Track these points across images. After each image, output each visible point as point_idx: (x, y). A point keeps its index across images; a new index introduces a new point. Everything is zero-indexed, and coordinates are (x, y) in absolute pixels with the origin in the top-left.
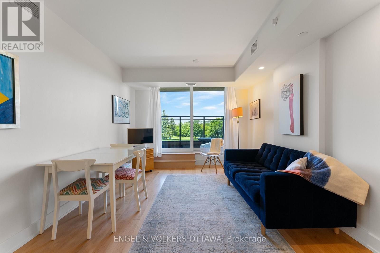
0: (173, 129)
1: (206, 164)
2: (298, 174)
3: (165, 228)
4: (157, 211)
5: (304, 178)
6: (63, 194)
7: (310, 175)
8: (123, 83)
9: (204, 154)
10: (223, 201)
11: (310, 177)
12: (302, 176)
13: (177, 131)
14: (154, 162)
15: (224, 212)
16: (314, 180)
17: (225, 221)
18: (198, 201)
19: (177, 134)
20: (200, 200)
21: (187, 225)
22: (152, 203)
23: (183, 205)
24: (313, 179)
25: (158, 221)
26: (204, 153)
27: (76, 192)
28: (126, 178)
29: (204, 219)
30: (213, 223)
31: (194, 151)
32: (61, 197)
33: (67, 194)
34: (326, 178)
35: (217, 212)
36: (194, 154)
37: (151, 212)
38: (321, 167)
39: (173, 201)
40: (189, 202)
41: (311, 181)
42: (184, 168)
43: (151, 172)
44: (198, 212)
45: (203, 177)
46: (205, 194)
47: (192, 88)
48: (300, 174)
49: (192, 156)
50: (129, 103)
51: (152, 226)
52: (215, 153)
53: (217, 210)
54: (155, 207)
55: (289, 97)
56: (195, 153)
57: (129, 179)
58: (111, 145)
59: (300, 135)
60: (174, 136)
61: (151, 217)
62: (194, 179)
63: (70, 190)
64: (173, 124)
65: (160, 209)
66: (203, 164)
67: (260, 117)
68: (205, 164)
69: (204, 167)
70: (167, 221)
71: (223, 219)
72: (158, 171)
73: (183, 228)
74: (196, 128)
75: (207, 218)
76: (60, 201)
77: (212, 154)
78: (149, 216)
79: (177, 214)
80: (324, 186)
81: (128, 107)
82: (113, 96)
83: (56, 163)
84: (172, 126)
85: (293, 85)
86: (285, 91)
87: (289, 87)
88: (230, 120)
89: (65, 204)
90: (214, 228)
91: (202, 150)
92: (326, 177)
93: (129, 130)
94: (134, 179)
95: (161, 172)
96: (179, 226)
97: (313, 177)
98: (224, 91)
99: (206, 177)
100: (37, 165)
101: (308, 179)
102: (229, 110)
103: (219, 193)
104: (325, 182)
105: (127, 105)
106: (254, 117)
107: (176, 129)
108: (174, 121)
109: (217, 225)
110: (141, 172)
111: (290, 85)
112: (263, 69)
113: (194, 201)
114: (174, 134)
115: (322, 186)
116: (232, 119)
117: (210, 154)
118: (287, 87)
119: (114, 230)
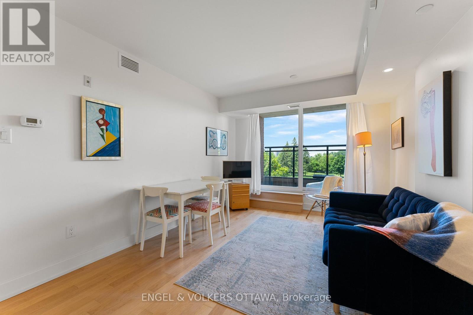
0: (307, 163)
1: (313, 209)
2: (384, 235)
3: (224, 267)
4: (227, 249)
5: (393, 241)
6: (149, 215)
7: (406, 239)
8: (220, 113)
9: (311, 196)
10: (310, 259)
11: (404, 241)
12: (390, 238)
13: (312, 165)
14: (250, 200)
15: (302, 270)
16: (411, 248)
17: (295, 280)
18: (277, 251)
19: (312, 169)
20: (280, 250)
21: (247, 270)
22: (227, 241)
23: (256, 251)
24: (409, 245)
25: (222, 259)
26: (311, 194)
27: (157, 214)
28: (200, 210)
29: (270, 271)
30: (277, 278)
31: (304, 192)
32: (147, 217)
33: (151, 215)
34: (438, 249)
35: (292, 268)
36: (301, 196)
37: (220, 250)
38: (443, 230)
39: (249, 244)
40: (266, 249)
41: (407, 248)
42: (285, 212)
43: (246, 211)
44: (268, 262)
45: (303, 225)
46: (291, 245)
47: (301, 110)
48: (388, 234)
49: (300, 198)
50: (226, 134)
51: (214, 262)
52: (325, 197)
53: (292, 266)
54: (227, 246)
55: (430, 111)
56: (304, 195)
57: (203, 211)
58: (202, 177)
59: (443, 175)
60: (308, 172)
61: (217, 254)
62: (290, 226)
63: (153, 213)
64: (307, 155)
65: (230, 249)
66: (310, 209)
67: (403, 146)
68: (311, 209)
69: (310, 213)
70: (229, 261)
71: (293, 277)
72: (254, 210)
73: (241, 272)
74: (341, 161)
75: (274, 270)
76: (147, 221)
77: (321, 197)
78: (217, 252)
79: (244, 258)
80: (436, 263)
81: (225, 139)
82: (207, 128)
83: (144, 188)
84: (305, 158)
85: (434, 91)
86: (425, 102)
87: (429, 95)
88: (355, 151)
89: (157, 225)
90: (274, 283)
91: (309, 190)
92: (439, 247)
93: (225, 163)
94: (207, 212)
95: (256, 212)
96: (238, 270)
97: (412, 242)
98: (346, 110)
99: (308, 226)
100: (135, 189)
101: (399, 244)
102: (353, 136)
103: (311, 248)
104: (438, 255)
105: (224, 136)
106: (395, 146)
107: (311, 162)
108: (308, 152)
109: (281, 281)
110: (220, 206)
111: (431, 91)
112: (393, 71)
113: (272, 250)
114: (308, 170)
115: (429, 261)
116: (358, 149)
117: (319, 197)
118: (428, 95)
119: (182, 255)
